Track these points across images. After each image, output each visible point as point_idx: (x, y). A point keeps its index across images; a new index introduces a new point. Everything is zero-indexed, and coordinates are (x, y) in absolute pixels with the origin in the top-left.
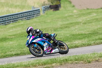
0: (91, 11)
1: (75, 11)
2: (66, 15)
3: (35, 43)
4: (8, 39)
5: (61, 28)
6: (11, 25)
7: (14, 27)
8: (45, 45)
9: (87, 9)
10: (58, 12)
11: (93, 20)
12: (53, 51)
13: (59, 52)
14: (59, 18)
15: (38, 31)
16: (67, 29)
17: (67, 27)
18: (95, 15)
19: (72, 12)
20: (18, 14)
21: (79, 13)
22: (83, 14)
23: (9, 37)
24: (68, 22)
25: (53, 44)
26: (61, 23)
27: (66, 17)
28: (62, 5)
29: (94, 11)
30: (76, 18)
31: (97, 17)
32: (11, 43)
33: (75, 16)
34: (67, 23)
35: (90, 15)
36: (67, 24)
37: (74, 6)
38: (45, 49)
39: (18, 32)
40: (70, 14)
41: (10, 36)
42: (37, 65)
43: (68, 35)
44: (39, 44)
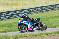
12: (35, 29)
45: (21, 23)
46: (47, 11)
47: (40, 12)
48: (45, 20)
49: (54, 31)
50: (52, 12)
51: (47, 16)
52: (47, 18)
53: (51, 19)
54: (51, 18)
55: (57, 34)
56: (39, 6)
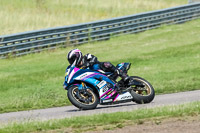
4: (141, 60)
6: (147, 33)
7: (153, 37)
20: (160, 13)
23: (143, 57)
25: (119, 83)
32: (146, 68)
39: (161, 48)
41: (144, 54)
42: (197, 112)
46: (36, 48)
47: (15, 53)
48: (31, 80)
49: (62, 118)
50: (55, 53)
51: (37, 67)
52: (37, 74)
53: (51, 78)
54: (51, 72)
55: (74, 127)
56: (8, 35)
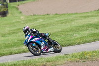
0: (38, 17)
1: (22, 17)
2: (14, 21)
3: (33, 42)
5: (9, 34)
8: (42, 44)
9: (34, 15)
10: (5, 18)
11: (40, 26)
12: (49, 50)
13: (54, 51)
14: (6, 24)
15: (34, 30)
16: (15, 34)
17: (14, 33)
18: (41, 21)
19: (19, 19)
21: (26, 19)
22: (30, 20)
24: (16, 28)
26: (8, 29)
27: (13, 23)
28: (9, 11)
29: (40, 16)
30: (23, 24)
31: (44, 23)
33: (22, 22)
34: (14, 28)
35: (37, 21)
36: (15, 30)
37: (21, 13)
38: (42, 48)
40: (18, 20)
43: (16, 41)
44: (37, 44)
45: (32, 41)
